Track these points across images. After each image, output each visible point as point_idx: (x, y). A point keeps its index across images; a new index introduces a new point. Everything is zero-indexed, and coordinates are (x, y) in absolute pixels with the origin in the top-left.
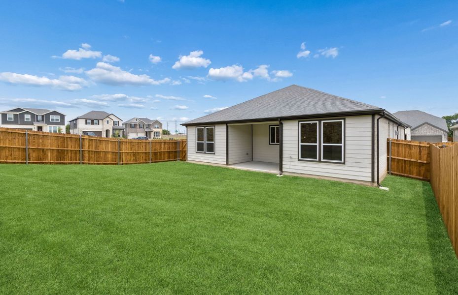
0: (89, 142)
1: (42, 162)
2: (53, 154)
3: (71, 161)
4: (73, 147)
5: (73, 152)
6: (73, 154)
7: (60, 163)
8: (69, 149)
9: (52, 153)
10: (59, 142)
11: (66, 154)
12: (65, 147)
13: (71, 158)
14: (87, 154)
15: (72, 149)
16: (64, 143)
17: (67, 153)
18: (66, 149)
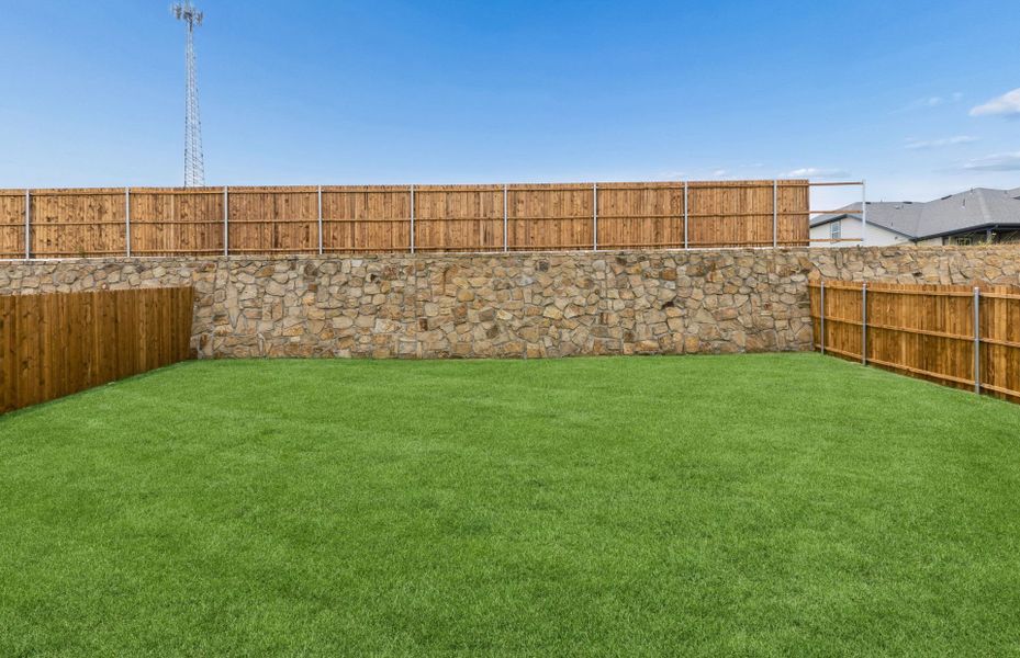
0: (1010, 313)
1: (888, 363)
2: (911, 347)
3: (953, 374)
4: (958, 328)
5: (958, 346)
6: (958, 354)
7: (927, 377)
8: (948, 334)
9: (909, 343)
10: (924, 312)
11: (939, 350)
12: (936, 329)
13: (953, 364)
14: (1003, 360)
15: (958, 336)
16: (935, 311)
17: (943, 348)
18: (939, 333)
